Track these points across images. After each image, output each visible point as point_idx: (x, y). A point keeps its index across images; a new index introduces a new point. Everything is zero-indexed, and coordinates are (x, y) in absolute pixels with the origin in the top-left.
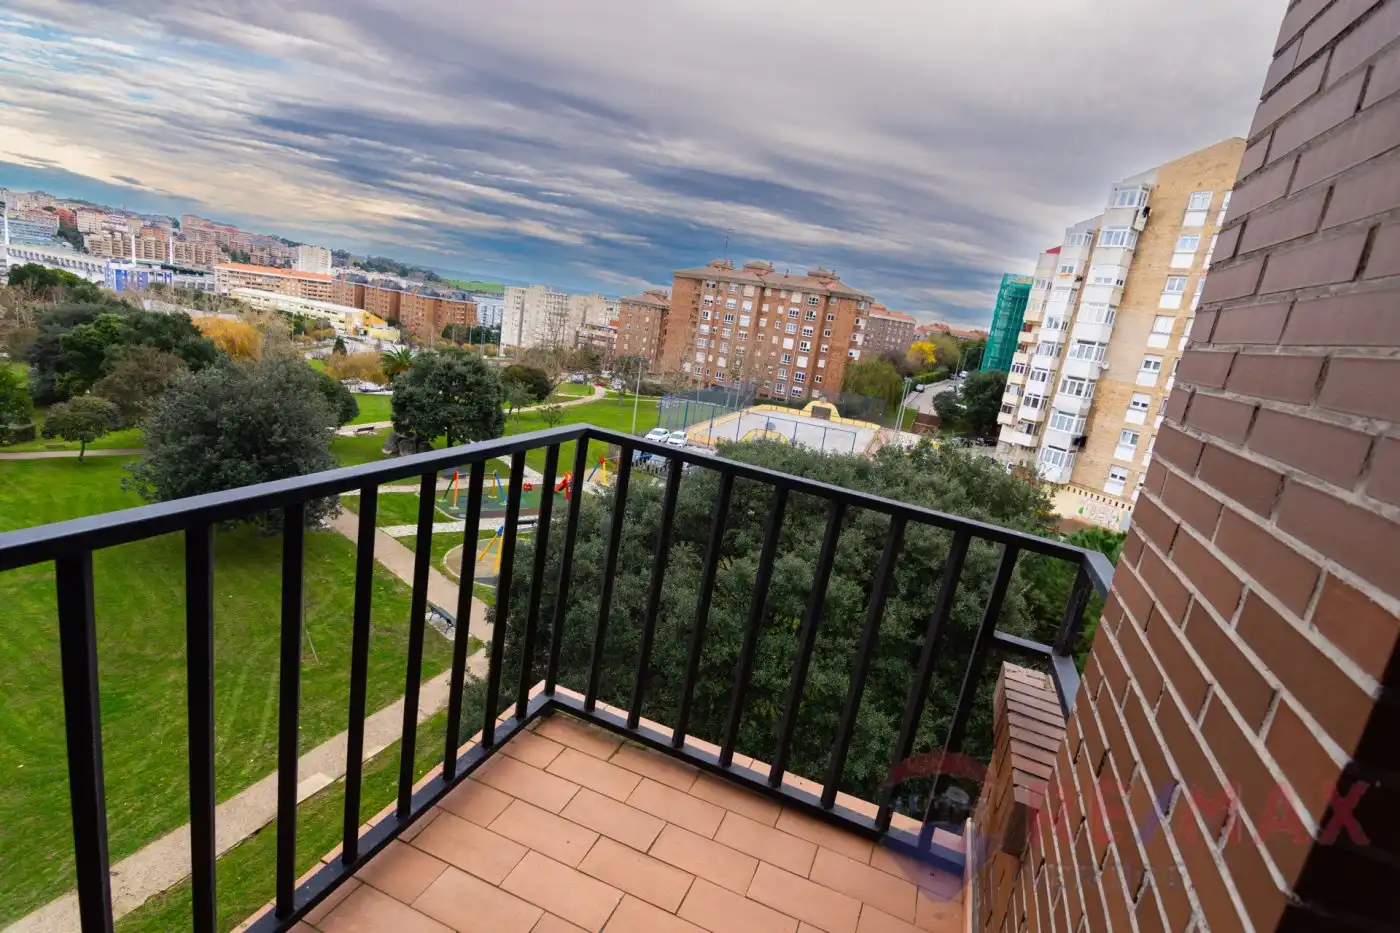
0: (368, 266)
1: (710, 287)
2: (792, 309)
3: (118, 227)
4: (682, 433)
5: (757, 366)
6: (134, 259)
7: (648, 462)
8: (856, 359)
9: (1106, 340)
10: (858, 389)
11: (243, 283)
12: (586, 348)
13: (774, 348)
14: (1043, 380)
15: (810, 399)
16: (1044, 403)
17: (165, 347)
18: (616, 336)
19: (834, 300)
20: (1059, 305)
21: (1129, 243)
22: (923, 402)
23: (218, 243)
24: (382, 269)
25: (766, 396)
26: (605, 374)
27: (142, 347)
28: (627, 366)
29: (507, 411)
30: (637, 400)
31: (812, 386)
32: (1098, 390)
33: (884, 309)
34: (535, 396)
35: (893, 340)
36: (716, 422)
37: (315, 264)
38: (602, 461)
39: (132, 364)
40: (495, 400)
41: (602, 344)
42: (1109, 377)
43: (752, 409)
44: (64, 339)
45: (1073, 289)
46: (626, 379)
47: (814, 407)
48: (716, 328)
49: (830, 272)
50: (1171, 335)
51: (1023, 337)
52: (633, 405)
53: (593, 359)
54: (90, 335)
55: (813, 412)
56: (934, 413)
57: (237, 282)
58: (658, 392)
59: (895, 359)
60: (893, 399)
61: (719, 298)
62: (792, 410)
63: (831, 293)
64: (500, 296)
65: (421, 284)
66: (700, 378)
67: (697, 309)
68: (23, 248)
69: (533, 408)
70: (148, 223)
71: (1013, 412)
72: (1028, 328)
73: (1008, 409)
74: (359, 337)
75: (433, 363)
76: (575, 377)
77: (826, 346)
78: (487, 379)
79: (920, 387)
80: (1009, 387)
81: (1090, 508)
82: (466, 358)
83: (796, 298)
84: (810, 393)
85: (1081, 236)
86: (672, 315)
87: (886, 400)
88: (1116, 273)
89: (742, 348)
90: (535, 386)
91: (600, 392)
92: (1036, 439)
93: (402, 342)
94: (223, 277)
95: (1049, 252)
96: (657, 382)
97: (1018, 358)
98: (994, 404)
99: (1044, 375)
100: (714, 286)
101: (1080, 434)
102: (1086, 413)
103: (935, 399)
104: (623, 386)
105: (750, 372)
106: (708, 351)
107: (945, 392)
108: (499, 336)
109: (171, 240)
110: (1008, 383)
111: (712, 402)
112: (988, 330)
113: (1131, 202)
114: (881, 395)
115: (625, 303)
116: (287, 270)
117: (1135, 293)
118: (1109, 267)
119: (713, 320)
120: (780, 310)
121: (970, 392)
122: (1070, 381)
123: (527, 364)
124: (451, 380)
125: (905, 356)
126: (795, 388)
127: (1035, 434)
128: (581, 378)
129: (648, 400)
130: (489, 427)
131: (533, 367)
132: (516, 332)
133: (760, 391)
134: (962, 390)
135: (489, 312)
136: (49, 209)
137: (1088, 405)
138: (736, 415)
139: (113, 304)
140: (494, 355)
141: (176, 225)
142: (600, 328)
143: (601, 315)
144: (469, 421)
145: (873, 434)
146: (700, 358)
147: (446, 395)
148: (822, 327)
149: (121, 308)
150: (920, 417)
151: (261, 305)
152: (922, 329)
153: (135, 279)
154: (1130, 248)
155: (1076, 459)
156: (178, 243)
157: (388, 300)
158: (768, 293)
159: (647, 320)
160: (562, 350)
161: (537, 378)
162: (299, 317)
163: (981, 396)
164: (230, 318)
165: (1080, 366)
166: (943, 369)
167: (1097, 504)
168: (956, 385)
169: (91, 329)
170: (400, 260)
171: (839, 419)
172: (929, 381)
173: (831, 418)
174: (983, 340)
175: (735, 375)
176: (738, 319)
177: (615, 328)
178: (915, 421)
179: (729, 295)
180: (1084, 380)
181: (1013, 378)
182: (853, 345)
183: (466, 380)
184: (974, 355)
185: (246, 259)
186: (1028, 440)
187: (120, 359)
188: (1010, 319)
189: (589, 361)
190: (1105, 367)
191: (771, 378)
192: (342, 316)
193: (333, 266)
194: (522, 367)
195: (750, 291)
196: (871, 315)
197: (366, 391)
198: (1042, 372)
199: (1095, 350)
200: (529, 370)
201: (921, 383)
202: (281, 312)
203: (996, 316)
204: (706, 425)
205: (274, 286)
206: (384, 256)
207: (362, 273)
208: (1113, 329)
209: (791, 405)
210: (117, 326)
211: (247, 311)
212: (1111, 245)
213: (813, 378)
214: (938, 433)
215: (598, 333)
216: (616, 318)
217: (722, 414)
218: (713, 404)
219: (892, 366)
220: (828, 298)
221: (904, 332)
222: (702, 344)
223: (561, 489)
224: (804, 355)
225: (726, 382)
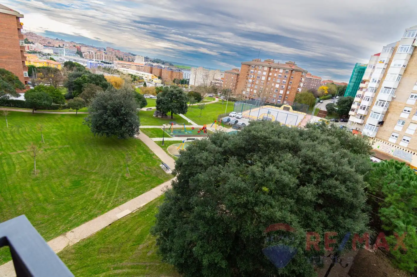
0: (154, 61)
1: (253, 67)
2: (280, 75)
3: (91, 51)
4: (241, 114)
6: (94, 60)
7: (229, 122)
8: (300, 91)
9: (396, 87)
10: (300, 101)
11: (121, 66)
12: (214, 86)
13: (272, 87)
14: (368, 101)
15: (283, 104)
16: (368, 108)
17: (97, 84)
18: (223, 83)
19: (294, 72)
20: (377, 74)
21: (410, 51)
22: (322, 106)
23: (115, 55)
24: (158, 63)
25: (268, 102)
26: (219, 94)
27: (91, 84)
28: (225, 92)
29: (188, 105)
31: (284, 100)
32: (390, 105)
33: (311, 75)
34: (197, 101)
35: (313, 85)
36: (252, 110)
37: (140, 61)
38: (215, 121)
39: (89, 89)
40: (185, 102)
41: (219, 85)
42: (395, 100)
43: (264, 107)
44: (74, 81)
45: (384, 69)
46: (225, 96)
47: (284, 107)
48: (254, 80)
49: (293, 62)
51: (362, 85)
52: (226, 104)
53: (216, 90)
54: (80, 80)
56: (326, 110)
57: (119, 66)
58: (235, 100)
59: (313, 92)
60: (312, 105)
61: (256, 71)
62: (277, 107)
63: (293, 69)
64: (189, 70)
65: (168, 67)
66: (248, 96)
67: (248, 74)
68: (68, 57)
69: (196, 104)
70: (98, 50)
71: (355, 111)
72: (364, 82)
73: (353, 110)
74: (150, 82)
75: (168, 90)
77: (290, 87)
78: (183, 96)
79: (321, 101)
81: (382, 146)
82: (177, 89)
83: (281, 71)
84: (283, 102)
85: (389, 49)
86: (240, 77)
87: (309, 105)
88: (403, 63)
89: (262, 87)
90: (197, 97)
91: (217, 100)
92: (363, 121)
93: (162, 83)
94: (116, 65)
95: (375, 55)
96: (234, 97)
97: (359, 93)
98: (348, 108)
100: (254, 67)
101: (381, 120)
102: (384, 113)
103: (326, 105)
104: (224, 98)
105: (264, 95)
106: (251, 88)
107: (331, 103)
108: (189, 82)
109: (103, 54)
110: (354, 101)
112: (348, 83)
113: (413, 36)
114: (307, 103)
115: (226, 73)
116: (132, 63)
118: (400, 60)
119: (253, 78)
121: (340, 103)
122: (380, 101)
123: (196, 91)
124: (172, 95)
125: (317, 91)
126: (278, 100)
127: (363, 119)
128: (212, 95)
129: (231, 102)
130: (183, 110)
132: (194, 81)
134: (337, 103)
135: (186, 75)
136: (74, 46)
137: (386, 110)
138: (259, 108)
139: (86, 72)
140: (187, 88)
141: (105, 50)
142: (218, 80)
143: (219, 77)
144: (177, 108)
145: (304, 117)
146: (248, 90)
147: (171, 100)
148: (289, 81)
149: (88, 73)
150: (320, 111)
151: (125, 72)
152: (324, 82)
153: (95, 65)
154: (410, 53)
155: (379, 129)
156: (105, 55)
157: (159, 71)
158: (272, 69)
159: (233, 78)
160: (206, 87)
161: (198, 95)
162: (135, 76)
163: (344, 105)
164: (116, 76)
165: (384, 96)
166: (330, 95)
167: (385, 145)
168: (335, 101)
169: (80, 78)
170: (162, 59)
171: (292, 111)
172: (325, 99)
173: (290, 111)
174: (346, 86)
175: (259, 95)
176: (261, 77)
177: (223, 80)
178: (319, 113)
179: (259, 70)
180: (385, 101)
181: (357, 99)
182: (299, 87)
183: (176, 95)
184: (341, 91)
185: (122, 60)
186: (359, 121)
187: (86, 87)
188: (356, 79)
189: (214, 90)
190: (394, 97)
191: (271, 97)
192: (146, 76)
193: (145, 61)
194: (194, 92)
195: (266, 69)
196: (306, 77)
197: (151, 97)
198: (368, 98)
199: (391, 91)
200: (196, 93)
202: (129, 74)
203: (352, 78)
204: (249, 111)
205: (129, 67)
206: (159, 58)
207: (152, 63)
208: (399, 83)
209: (276, 106)
210: (86, 78)
211: (121, 74)
212: (402, 52)
213: (285, 97)
214: (327, 117)
215: (217, 81)
216: (223, 77)
217: (254, 108)
218: (251, 105)
219: (312, 94)
220: (292, 71)
221: (317, 83)
222: (249, 85)
223: (203, 129)
224: (282, 89)
225: (256, 98)
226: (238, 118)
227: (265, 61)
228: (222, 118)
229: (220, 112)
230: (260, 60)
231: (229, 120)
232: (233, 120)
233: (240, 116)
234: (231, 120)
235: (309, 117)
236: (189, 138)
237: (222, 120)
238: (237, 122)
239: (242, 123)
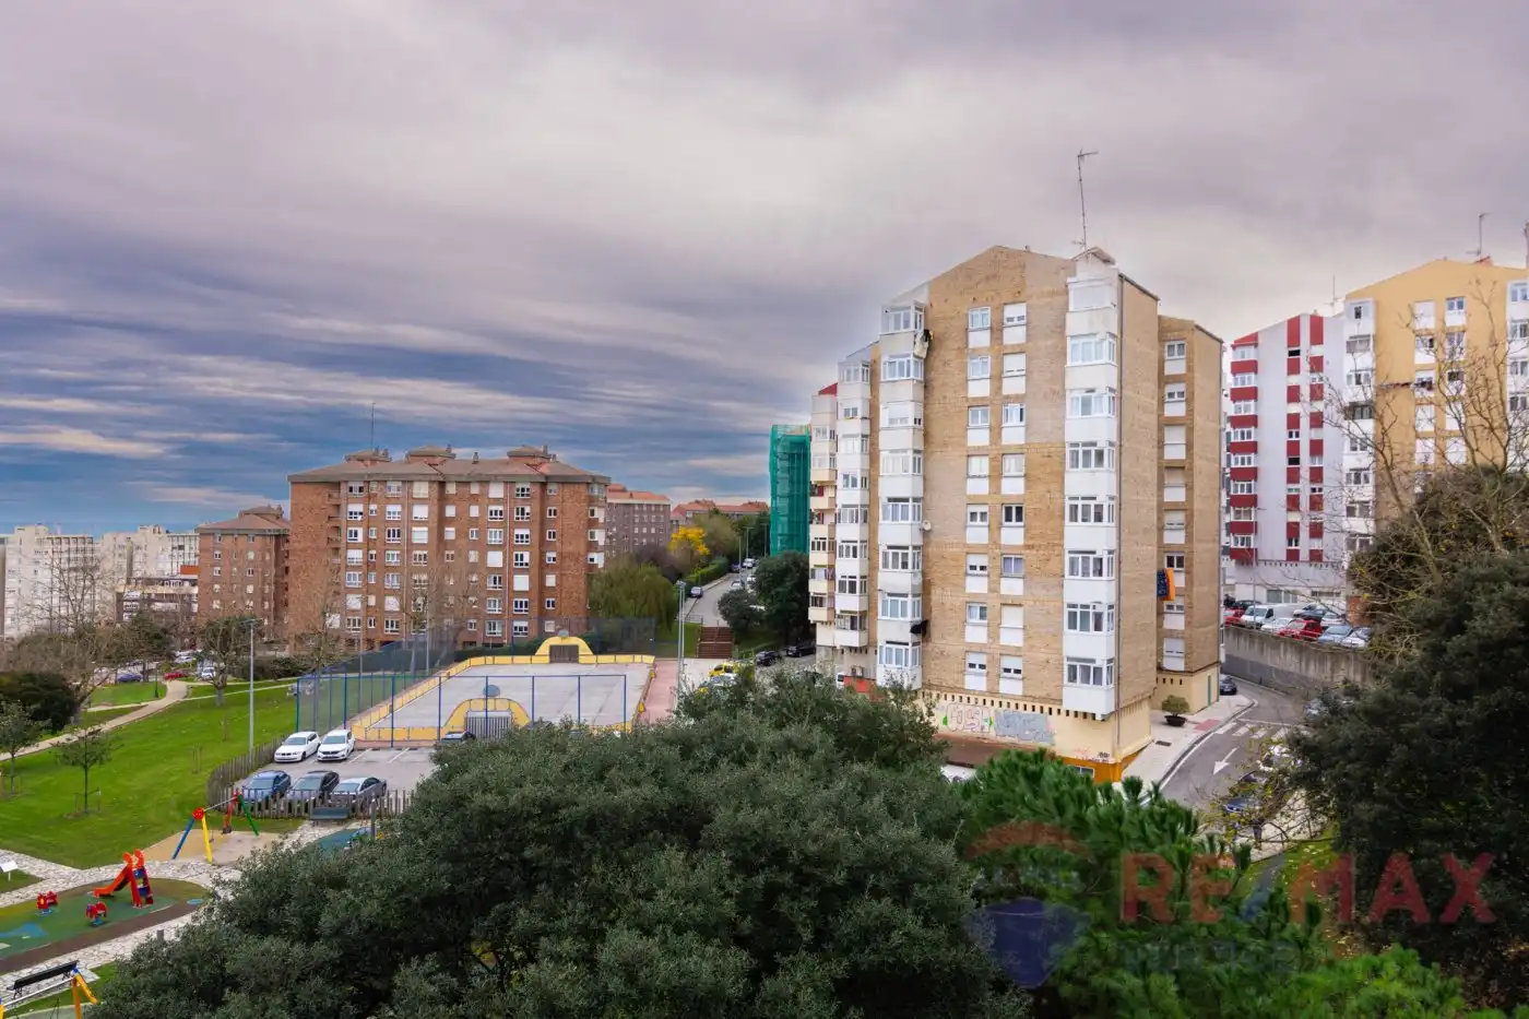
1: (356, 492)
2: (493, 508)
4: (344, 733)
5: (451, 600)
7: (289, 795)
8: (601, 566)
9: (920, 494)
10: (613, 607)
12: (140, 620)
13: (474, 568)
14: (855, 556)
15: (543, 636)
16: (864, 585)
18: (195, 590)
19: (552, 487)
20: (851, 458)
21: (916, 374)
22: (705, 609)
25: (474, 643)
26: (183, 657)
28: (224, 638)
30: (252, 690)
31: (543, 615)
32: (925, 558)
33: (624, 490)
34: (41, 724)
35: (645, 530)
36: (398, 702)
38: (198, 815)
42: (934, 538)
43: (455, 669)
45: (863, 436)
46: (224, 660)
47: (552, 648)
48: (374, 552)
49: (539, 446)
50: (989, 476)
51: (816, 503)
52: (244, 701)
53: (157, 637)
55: (551, 655)
56: (724, 623)
58: (289, 670)
59: (654, 557)
60: (665, 615)
61: (373, 507)
62: (519, 659)
63: (547, 477)
66: (356, 632)
67: (337, 528)
69: (43, 745)
71: (827, 603)
72: (819, 490)
73: (819, 601)
76: (122, 672)
77: (553, 555)
79: (696, 590)
80: (813, 570)
81: (955, 714)
83: (496, 491)
84: (541, 627)
85: (858, 370)
86: (295, 544)
87: (655, 619)
88: (910, 411)
89: (424, 577)
90: (45, 701)
91: (176, 690)
92: (865, 634)
95: (822, 392)
96: (285, 654)
97: (816, 531)
98: (800, 598)
99: (855, 549)
100: (361, 489)
101: (918, 619)
102: (919, 591)
103: (721, 604)
104: (222, 671)
105: (440, 612)
106: (366, 590)
107: (732, 592)
110: (811, 566)
111: (388, 669)
112: (768, 501)
113: (907, 325)
114: (645, 610)
115: (204, 534)
117: (938, 431)
118: (900, 405)
119: (368, 539)
120: (474, 511)
121: (766, 584)
122: (891, 551)
123: (25, 666)
125: (665, 550)
126: (517, 624)
127: (862, 628)
128: (136, 670)
129: (271, 686)
131: (35, 671)
133: (463, 637)
134: (753, 585)
137: (919, 580)
138: (434, 682)
142: (162, 582)
143: (163, 560)
145: (647, 671)
148: (542, 531)
150: (706, 633)
152: (680, 509)
154: (919, 378)
155: (924, 654)
158: (451, 489)
159: (251, 556)
160: (93, 630)
161: (48, 687)
163: (780, 589)
165: (897, 531)
166: (720, 561)
167: (961, 707)
168: (746, 577)
171: (592, 658)
172: (706, 579)
173: (582, 659)
174: (765, 514)
175: (418, 622)
176: (410, 532)
177: (195, 577)
178: (705, 644)
179: (389, 500)
180: (907, 548)
181: (817, 558)
184: (756, 537)
186: (853, 638)
188: (791, 482)
189: (149, 639)
190: (927, 527)
191: (476, 615)
194: (11, 674)
195: (422, 490)
196: (609, 501)
198: (851, 545)
199: (910, 508)
200: (31, 677)
201: (697, 585)
203: (775, 482)
204: (384, 709)
208: (925, 479)
209: (515, 651)
212: (896, 379)
213: (541, 604)
214: (736, 651)
215: (161, 590)
216: (193, 560)
217: (405, 688)
218: (389, 673)
219: (654, 569)
220: (544, 485)
221: (658, 518)
222: (354, 580)
223: (120, 887)
224: (522, 572)
225: (405, 634)
226: (331, 759)
227: (413, 456)
228: (238, 785)
229: (218, 755)
230: (386, 454)
231: (281, 784)
232: (303, 779)
233: (342, 748)
234: (293, 782)
235: (669, 667)
236: (25, 973)
237: (238, 800)
238: (330, 781)
239: (361, 781)
